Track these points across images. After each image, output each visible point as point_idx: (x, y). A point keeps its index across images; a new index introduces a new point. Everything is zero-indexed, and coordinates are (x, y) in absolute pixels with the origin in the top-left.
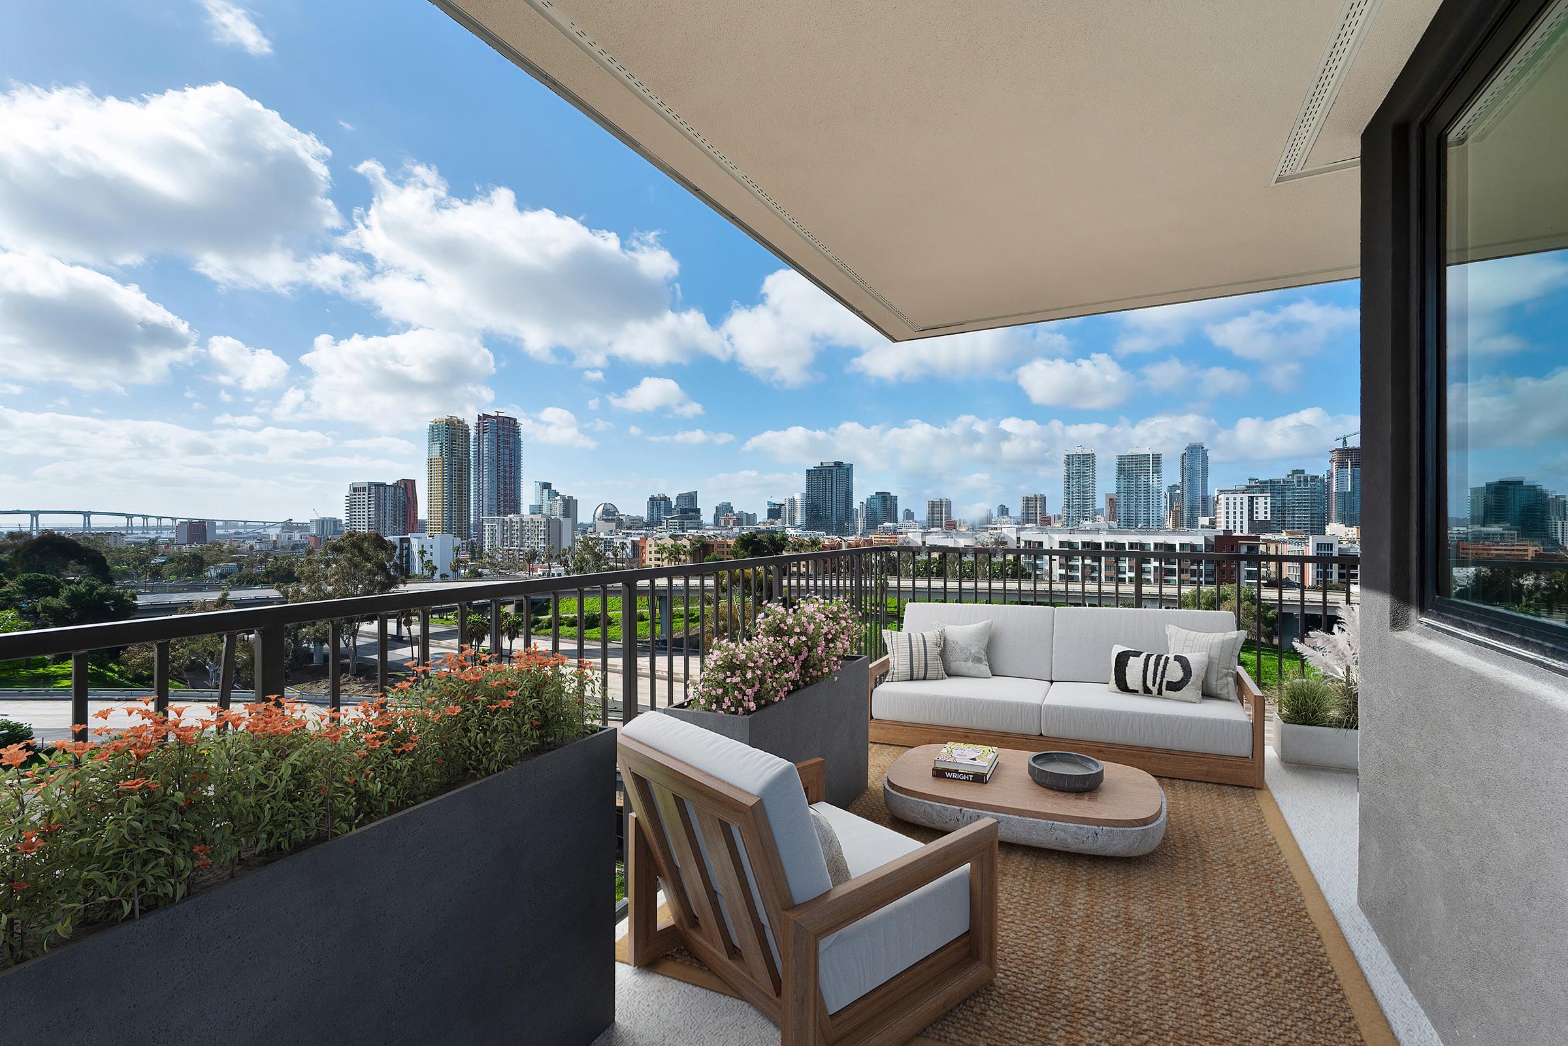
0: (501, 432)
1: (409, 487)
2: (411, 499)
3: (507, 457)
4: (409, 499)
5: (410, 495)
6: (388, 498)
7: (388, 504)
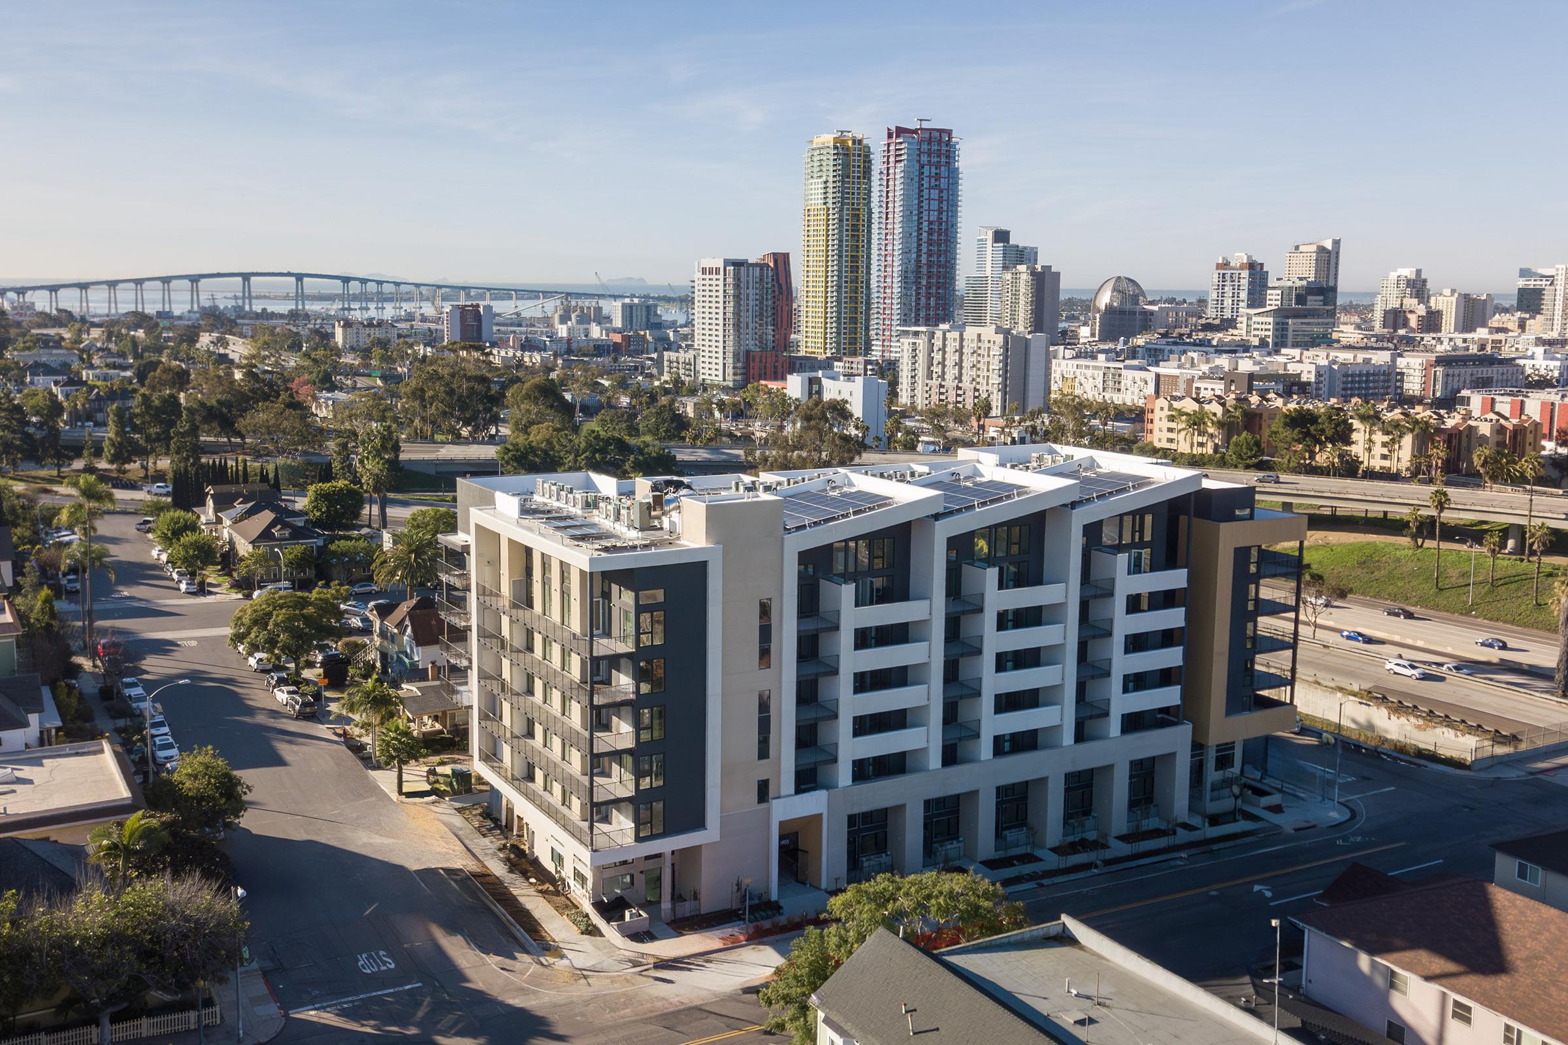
0: (925, 159)
1: (780, 262)
2: (784, 287)
3: (934, 205)
4: (780, 286)
5: (782, 281)
6: (751, 287)
7: (751, 297)
